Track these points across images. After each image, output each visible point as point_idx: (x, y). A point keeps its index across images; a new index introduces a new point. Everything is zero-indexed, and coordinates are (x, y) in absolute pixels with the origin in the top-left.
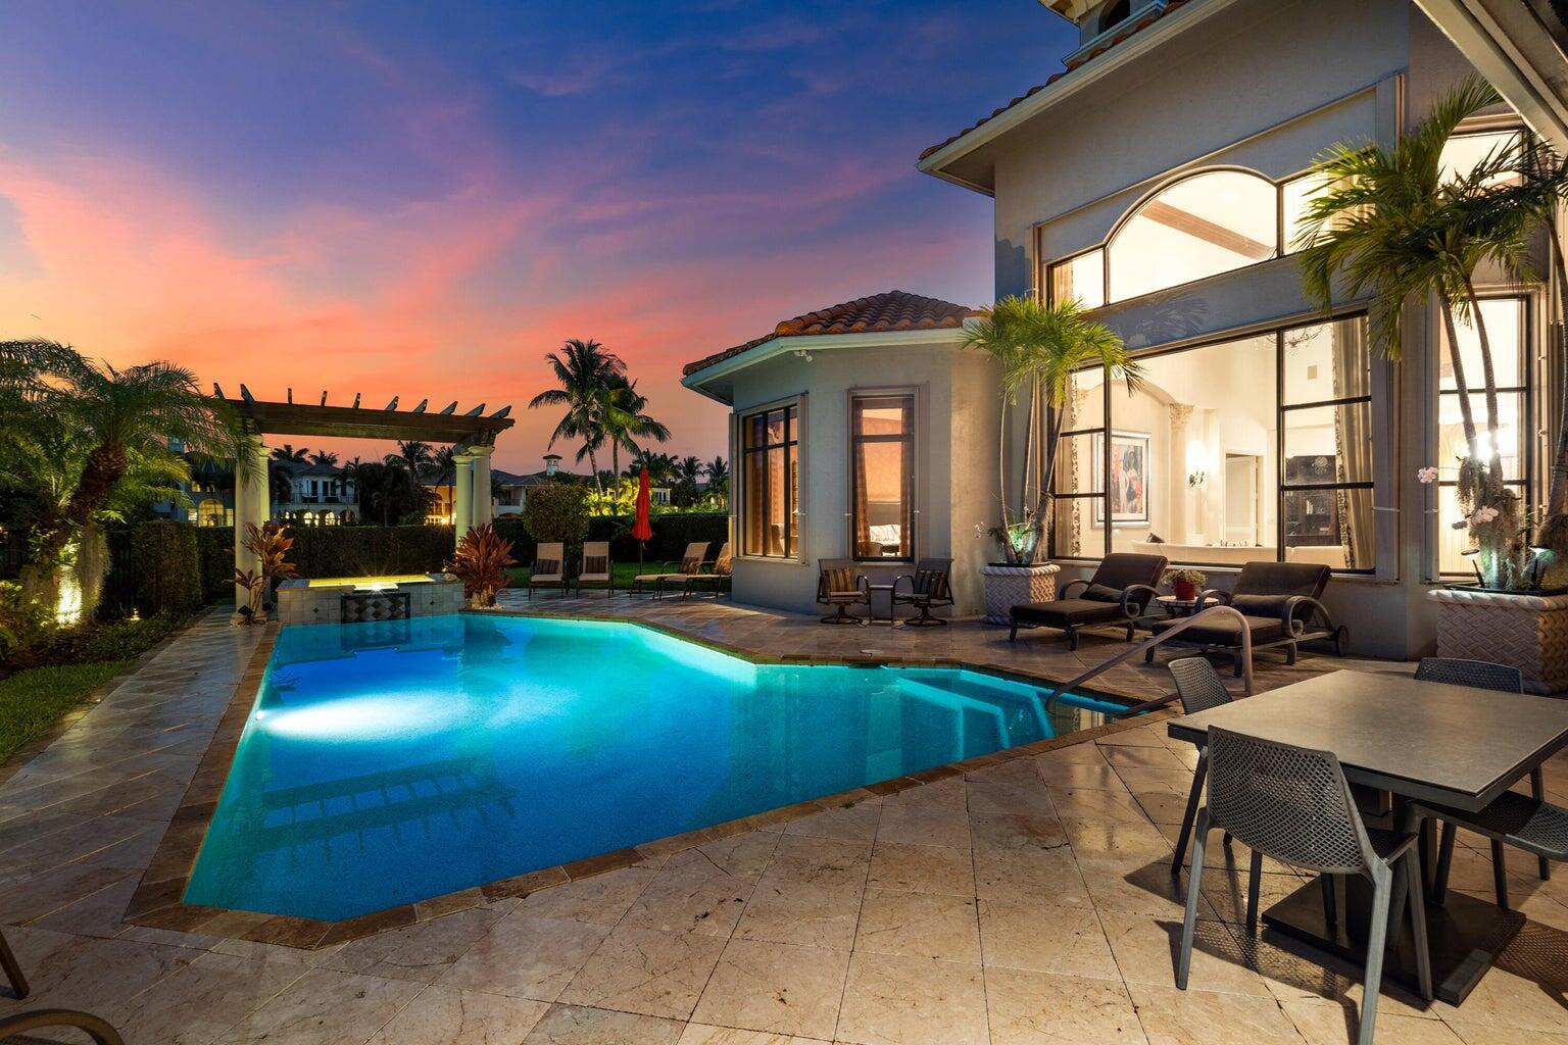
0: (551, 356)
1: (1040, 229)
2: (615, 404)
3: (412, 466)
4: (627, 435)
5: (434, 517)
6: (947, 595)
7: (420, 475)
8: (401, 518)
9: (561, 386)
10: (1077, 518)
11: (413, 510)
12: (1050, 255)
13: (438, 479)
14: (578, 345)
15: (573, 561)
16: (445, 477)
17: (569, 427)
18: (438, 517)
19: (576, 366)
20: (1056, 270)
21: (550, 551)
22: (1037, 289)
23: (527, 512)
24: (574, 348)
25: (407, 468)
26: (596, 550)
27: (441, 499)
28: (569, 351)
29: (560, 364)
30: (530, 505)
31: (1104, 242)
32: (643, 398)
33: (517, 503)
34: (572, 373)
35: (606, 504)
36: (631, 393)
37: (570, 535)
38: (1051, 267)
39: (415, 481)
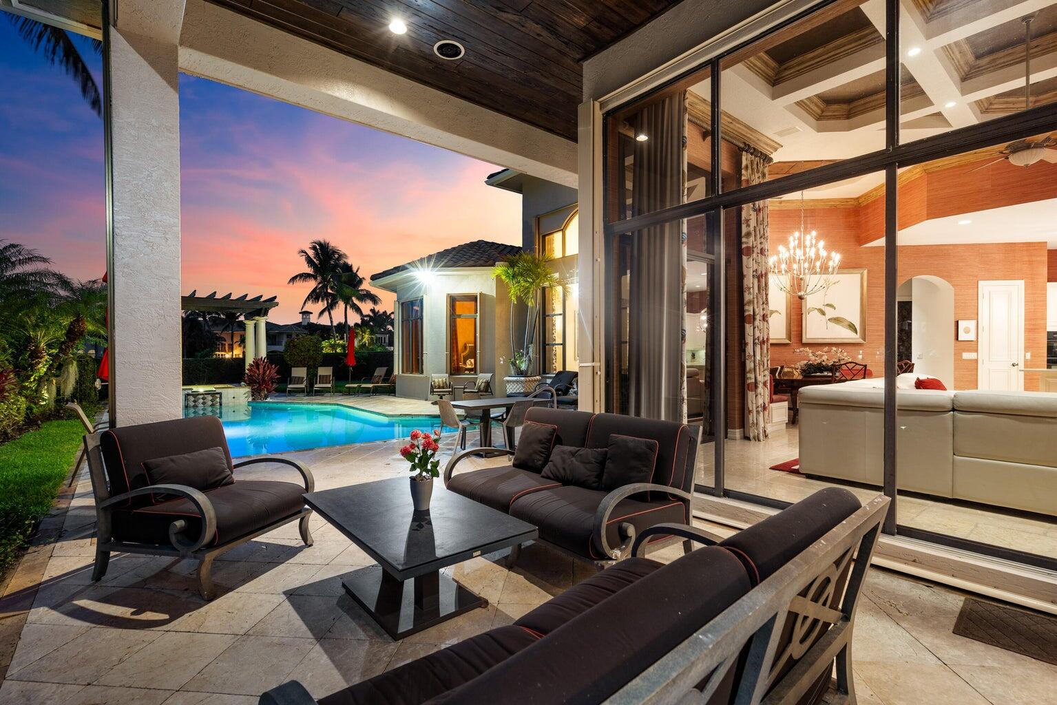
0: (303, 252)
1: (539, 218)
2: (345, 283)
3: (204, 318)
4: (352, 301)
5: (220, 353)
6: (489, 391)
7: (210, 324)
8: (196, 354)
9: (310, 270)
10: (555, 355)
11: (205, 348)
12: (543, 232)
13: (224, 327)
14: (320, 244)
15: (312, 378)
16: (228, 326)
17: (315, 296)
18: (223, 353)
19: (319, 257)
20: (547, 238)
21: (300, 372)
22: (537, 247)
23: (286, 350)
24: (318, 247)
25: (201, 319)
26: (325, 371)
27: (225, 341)
28: (314, 248)
29: (309, 256)
30: (288, 346)
31: (562, 228)
32: (363, 278)
33: (280, 344)
34: (317, 262)
35: (339, 345)
36: (356, 275)
37: (311, 363)
38: (544, 237)
39: (207, 328)
